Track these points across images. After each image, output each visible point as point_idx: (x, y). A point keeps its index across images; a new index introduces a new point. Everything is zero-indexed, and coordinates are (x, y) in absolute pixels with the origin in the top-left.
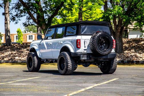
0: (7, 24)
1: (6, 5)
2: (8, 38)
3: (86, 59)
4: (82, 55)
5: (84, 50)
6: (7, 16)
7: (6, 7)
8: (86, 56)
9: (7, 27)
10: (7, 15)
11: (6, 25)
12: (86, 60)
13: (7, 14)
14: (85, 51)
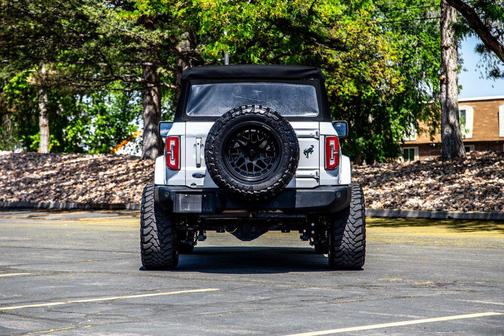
0: (447, 84)
1: (445, 19)
2: (450, 131)
3: (200, 210)
4: (181, 197)
5: (194, 176)
6: (447, 57)
7: (446, 25)
8: (200, 201)
9: (447, 94)
10: (449, 52)
11: (444, 86)
12: (198, 214)
13: (447, 48)
14: (200, 182)
